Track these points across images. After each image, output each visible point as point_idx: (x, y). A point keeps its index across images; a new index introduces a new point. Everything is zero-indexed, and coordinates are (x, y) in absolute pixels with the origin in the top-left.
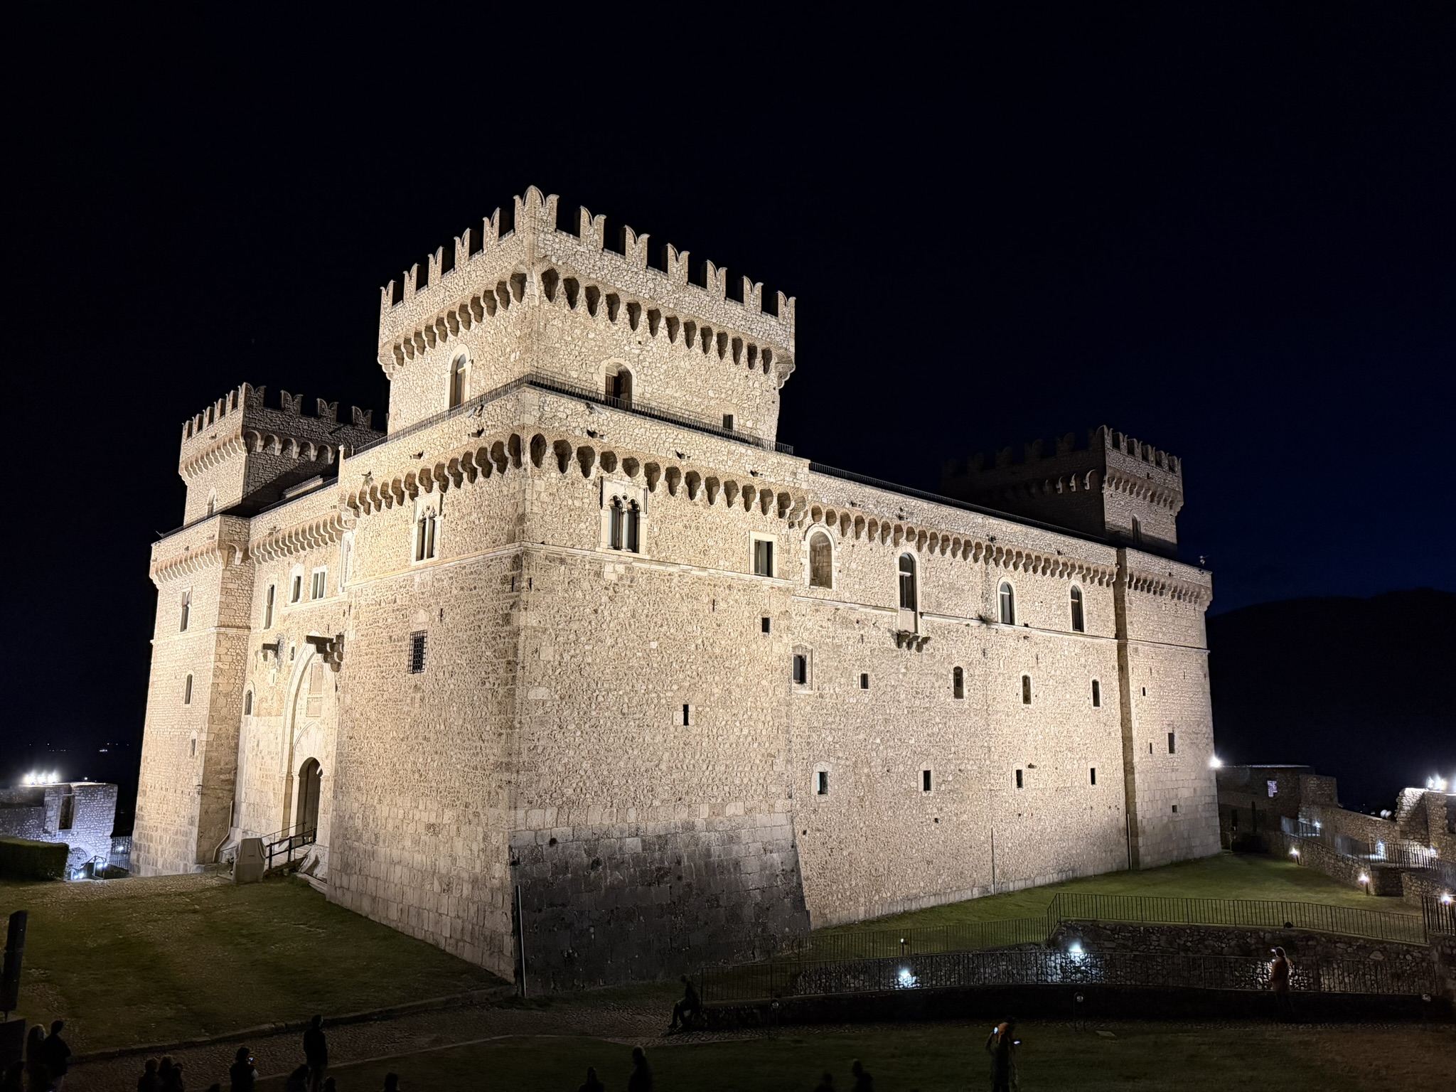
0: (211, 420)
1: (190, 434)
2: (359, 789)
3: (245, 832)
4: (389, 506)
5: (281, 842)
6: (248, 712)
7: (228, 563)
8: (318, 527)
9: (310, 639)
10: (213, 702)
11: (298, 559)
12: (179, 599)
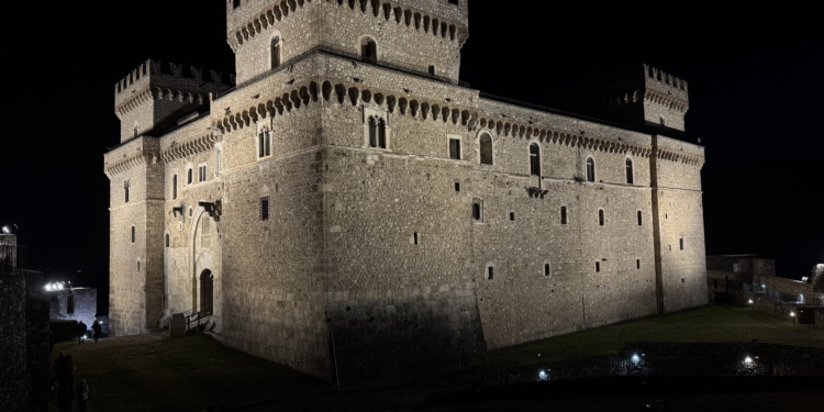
0: (131, 82)
1: (119, 90)
2: (237, 284)
3: (172, 311)
4: (241, 127)
5: (193, 315)
6: (168, 245)
7: (149, 163)
8: (200, 141)
9: (201, 204)
10: (148, 241)
11: (189, 159)
12: (123, 184)
